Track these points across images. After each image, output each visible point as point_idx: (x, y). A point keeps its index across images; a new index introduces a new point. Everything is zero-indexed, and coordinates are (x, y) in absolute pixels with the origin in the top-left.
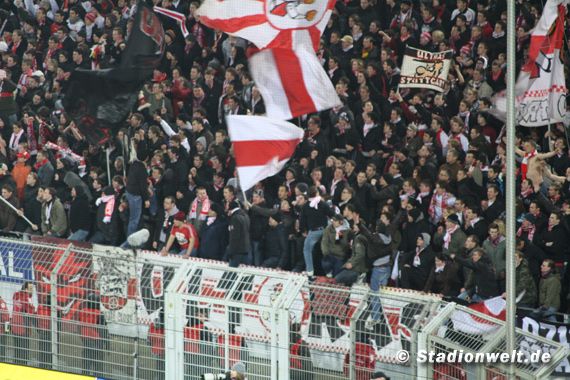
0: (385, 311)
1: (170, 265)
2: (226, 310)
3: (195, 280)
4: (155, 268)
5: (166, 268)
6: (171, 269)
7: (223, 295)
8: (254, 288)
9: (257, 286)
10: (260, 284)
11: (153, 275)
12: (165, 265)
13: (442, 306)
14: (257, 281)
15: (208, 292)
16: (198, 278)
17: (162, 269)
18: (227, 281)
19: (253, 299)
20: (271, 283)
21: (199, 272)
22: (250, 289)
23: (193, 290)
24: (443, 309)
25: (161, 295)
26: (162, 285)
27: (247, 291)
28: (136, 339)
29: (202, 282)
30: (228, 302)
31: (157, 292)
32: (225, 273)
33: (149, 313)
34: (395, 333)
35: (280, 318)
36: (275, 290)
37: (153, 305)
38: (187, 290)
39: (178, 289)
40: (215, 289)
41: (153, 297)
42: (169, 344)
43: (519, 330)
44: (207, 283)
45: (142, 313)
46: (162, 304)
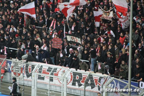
0: (94, 78)
1: (33, 65)
2: (49, 77)
3: (41, 69)
4: (29, 65)
5: (32, 65)
6: (34, 66)
7: (48, 74)
8: (57, 72)
9: (58, 71)
11: (29, 67)
12: (32, 64)
13: (110, 78)
15: (44, 72)
16: (41, 68)
17: (31, 66)
18: (49, 69)
19: (57, 75)
20: (62, 70)
21: (42, 66)
22: (56, 72)
23: (40, 72)
25: (31, 73)
26: (31, 70)
27: (55, 73)
28: (23, 85)
30: (50, 75)
31: (30, 72)
32: (49, 68)
33: (28, 78)
35: (64, 80)
36: (63, 72)
37: (29, 76)
38: (38, 72)
39: (36, 72)
40: (46, 71)
41: (28, 73)
42: (33, 87)
43: (132, 85)
44: (44, 70)
45: (26, 78)
46: (31, 76)
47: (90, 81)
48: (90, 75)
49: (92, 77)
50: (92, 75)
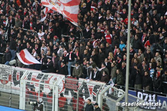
0: (88, 87)
1: (22, 71)
2: (39, 85)
4: (17, 72)
5: (21, 72)
6: (23, 72)
7: (38, 81)
8: (48, 79)
9: (49, 78)
10: (50, 78)
11: (17, 74)
12: (21, 71)
13: (106, 86)
14: (49, 77)
15: (34, 80)
16: (31, 75)
17: (19, 72)
18: (39, 77)
19: (48, 82)
20: (53, 78)
21: (31, 73)
22: (47, 79)
23: (29, 79)
24: (106, 87)
25: (19, 80)
26: (19, 77)
27: (46, 80)
28: (11, 93)
29: (32, 77)
30: (39, 83)
31: (18, 79)
32: (39, 74)
33: (15, 86)
34: (91, 94)
35: (56, 88)
36: (55, 80)
37: (16, 83)
38: (27, 79)
39: (24, 79)
40: (36, 79)
41: (16, 81)
42: (21, 95)
43: (129, 94)
44: (33, 77)
45: (13, 85)
46: (19, 83)
47: (84, 89)
48: (84, 83)
49: (86, 85)
50: (86, 83)
